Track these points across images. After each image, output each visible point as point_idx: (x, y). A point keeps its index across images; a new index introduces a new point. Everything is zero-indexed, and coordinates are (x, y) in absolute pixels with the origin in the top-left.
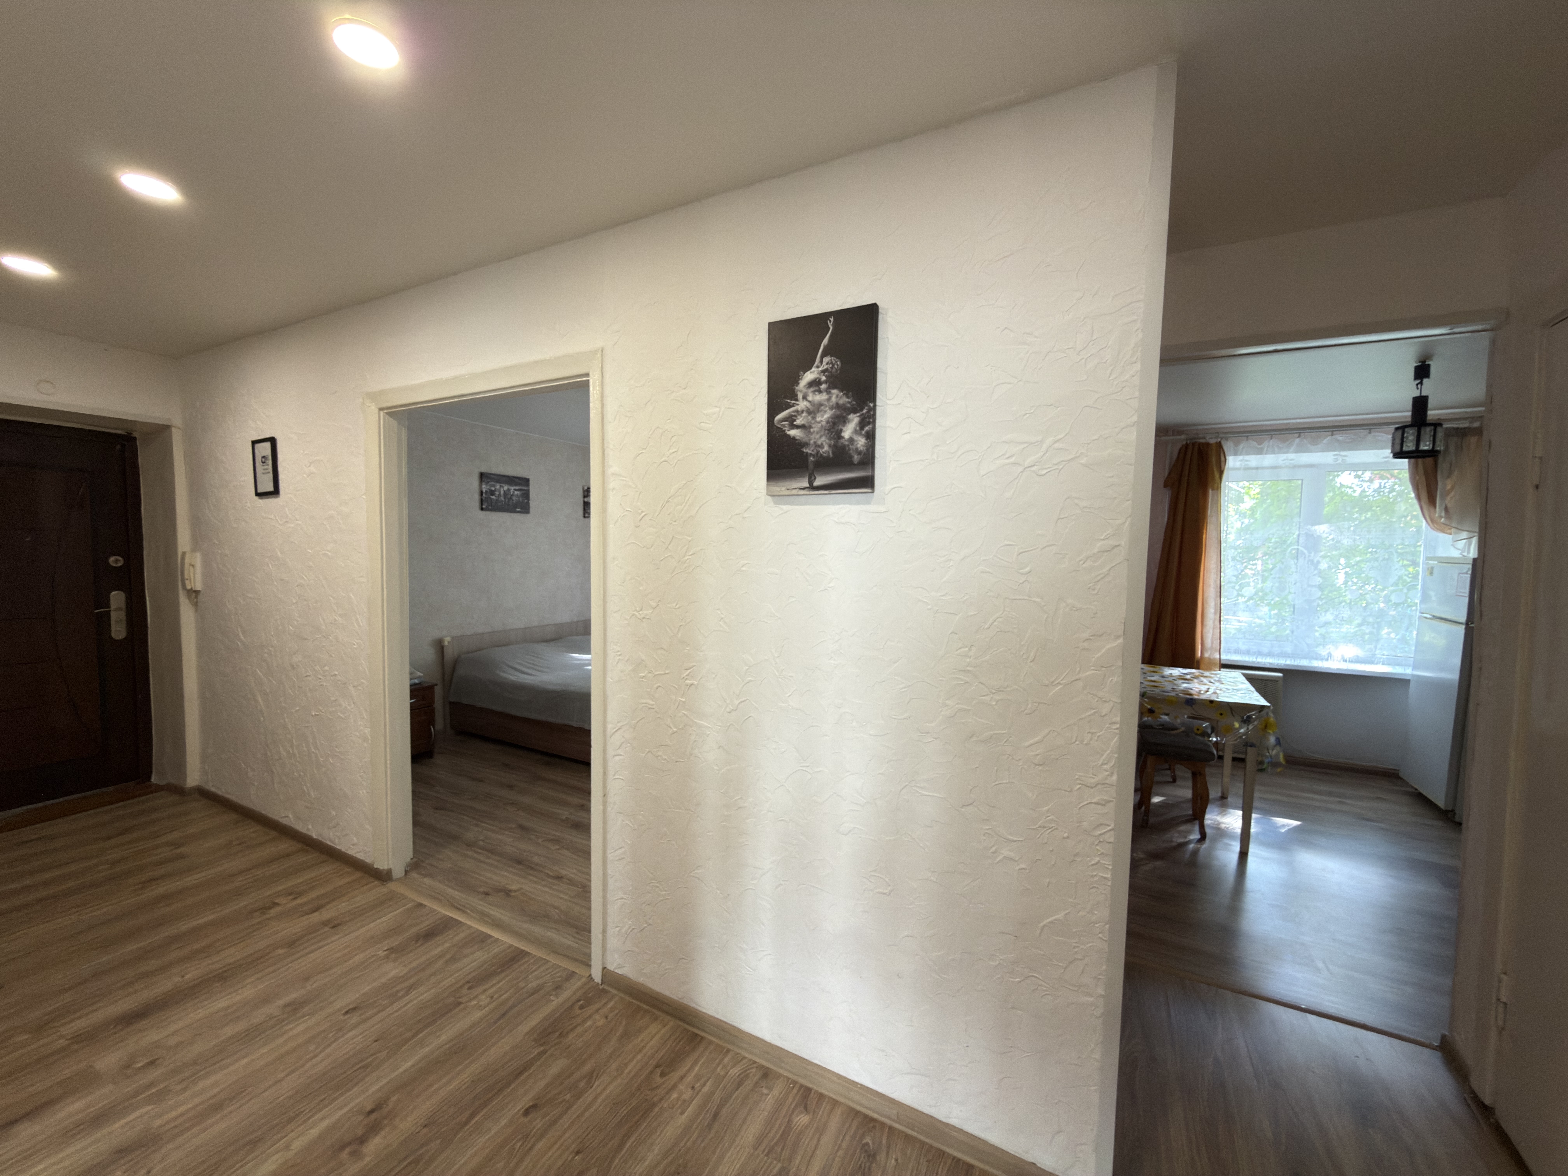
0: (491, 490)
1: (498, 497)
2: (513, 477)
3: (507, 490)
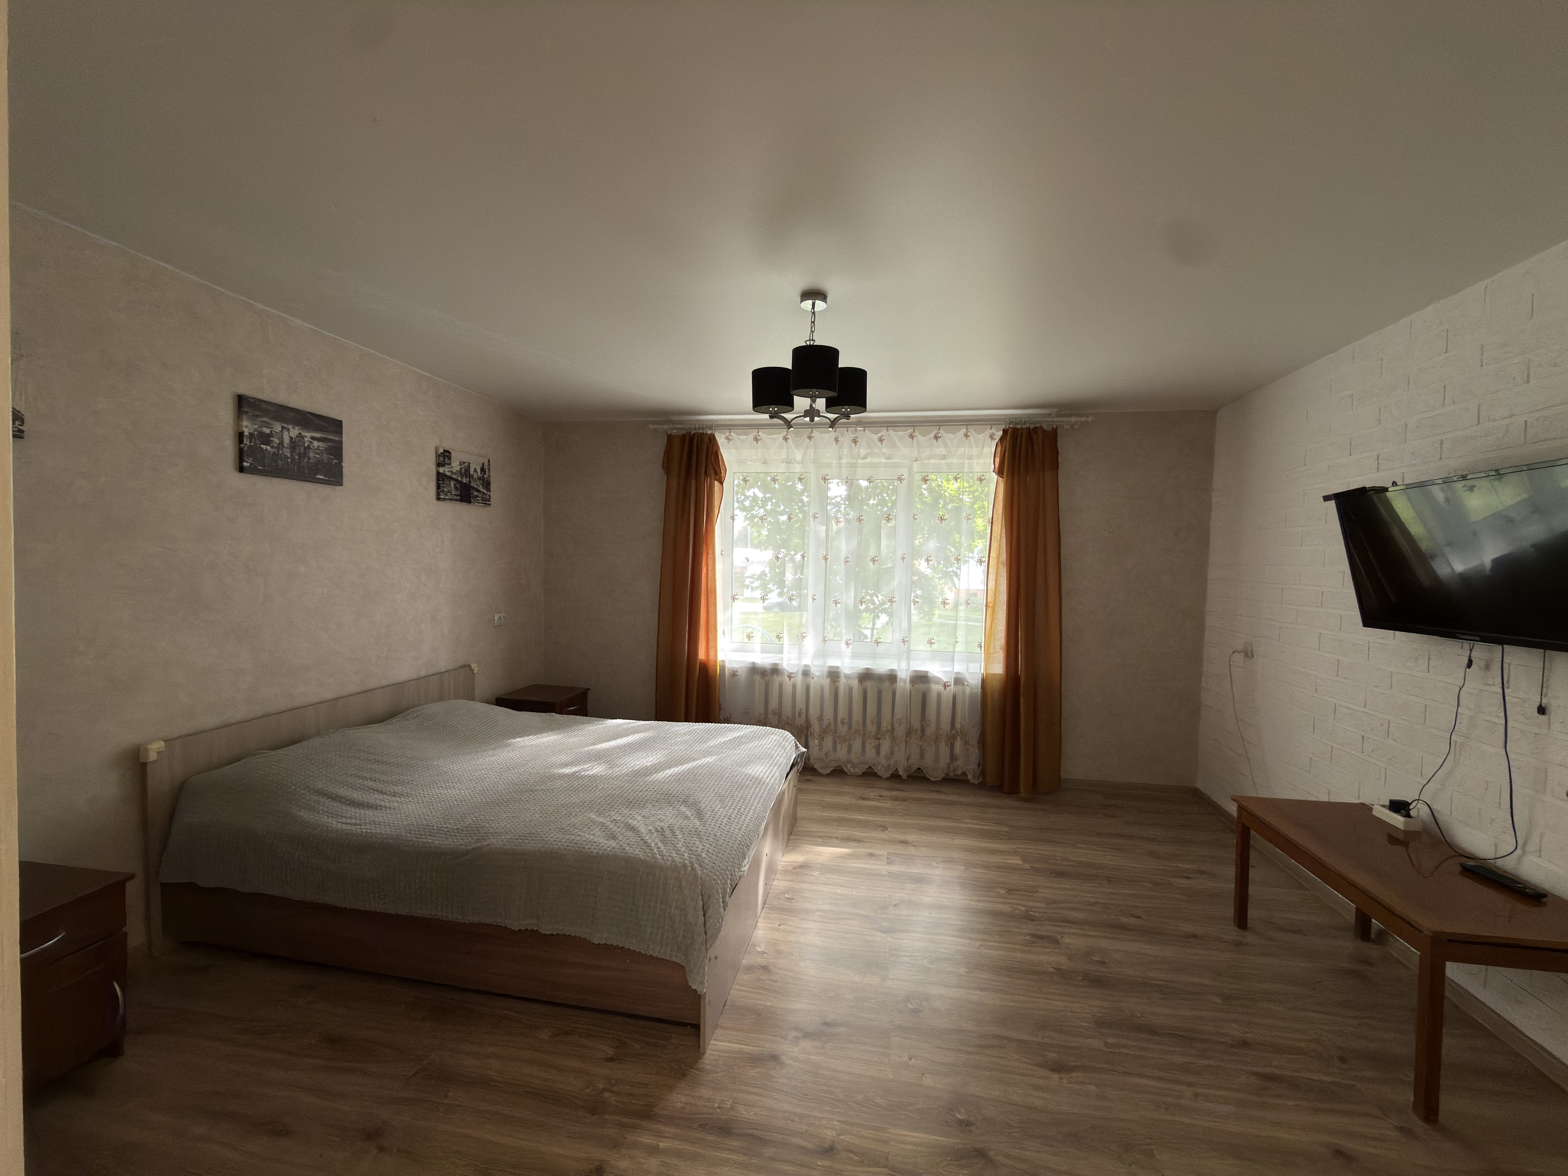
0: (261, 434)
1: (278, 448)
2: (310, 413)
3: (297, 436)
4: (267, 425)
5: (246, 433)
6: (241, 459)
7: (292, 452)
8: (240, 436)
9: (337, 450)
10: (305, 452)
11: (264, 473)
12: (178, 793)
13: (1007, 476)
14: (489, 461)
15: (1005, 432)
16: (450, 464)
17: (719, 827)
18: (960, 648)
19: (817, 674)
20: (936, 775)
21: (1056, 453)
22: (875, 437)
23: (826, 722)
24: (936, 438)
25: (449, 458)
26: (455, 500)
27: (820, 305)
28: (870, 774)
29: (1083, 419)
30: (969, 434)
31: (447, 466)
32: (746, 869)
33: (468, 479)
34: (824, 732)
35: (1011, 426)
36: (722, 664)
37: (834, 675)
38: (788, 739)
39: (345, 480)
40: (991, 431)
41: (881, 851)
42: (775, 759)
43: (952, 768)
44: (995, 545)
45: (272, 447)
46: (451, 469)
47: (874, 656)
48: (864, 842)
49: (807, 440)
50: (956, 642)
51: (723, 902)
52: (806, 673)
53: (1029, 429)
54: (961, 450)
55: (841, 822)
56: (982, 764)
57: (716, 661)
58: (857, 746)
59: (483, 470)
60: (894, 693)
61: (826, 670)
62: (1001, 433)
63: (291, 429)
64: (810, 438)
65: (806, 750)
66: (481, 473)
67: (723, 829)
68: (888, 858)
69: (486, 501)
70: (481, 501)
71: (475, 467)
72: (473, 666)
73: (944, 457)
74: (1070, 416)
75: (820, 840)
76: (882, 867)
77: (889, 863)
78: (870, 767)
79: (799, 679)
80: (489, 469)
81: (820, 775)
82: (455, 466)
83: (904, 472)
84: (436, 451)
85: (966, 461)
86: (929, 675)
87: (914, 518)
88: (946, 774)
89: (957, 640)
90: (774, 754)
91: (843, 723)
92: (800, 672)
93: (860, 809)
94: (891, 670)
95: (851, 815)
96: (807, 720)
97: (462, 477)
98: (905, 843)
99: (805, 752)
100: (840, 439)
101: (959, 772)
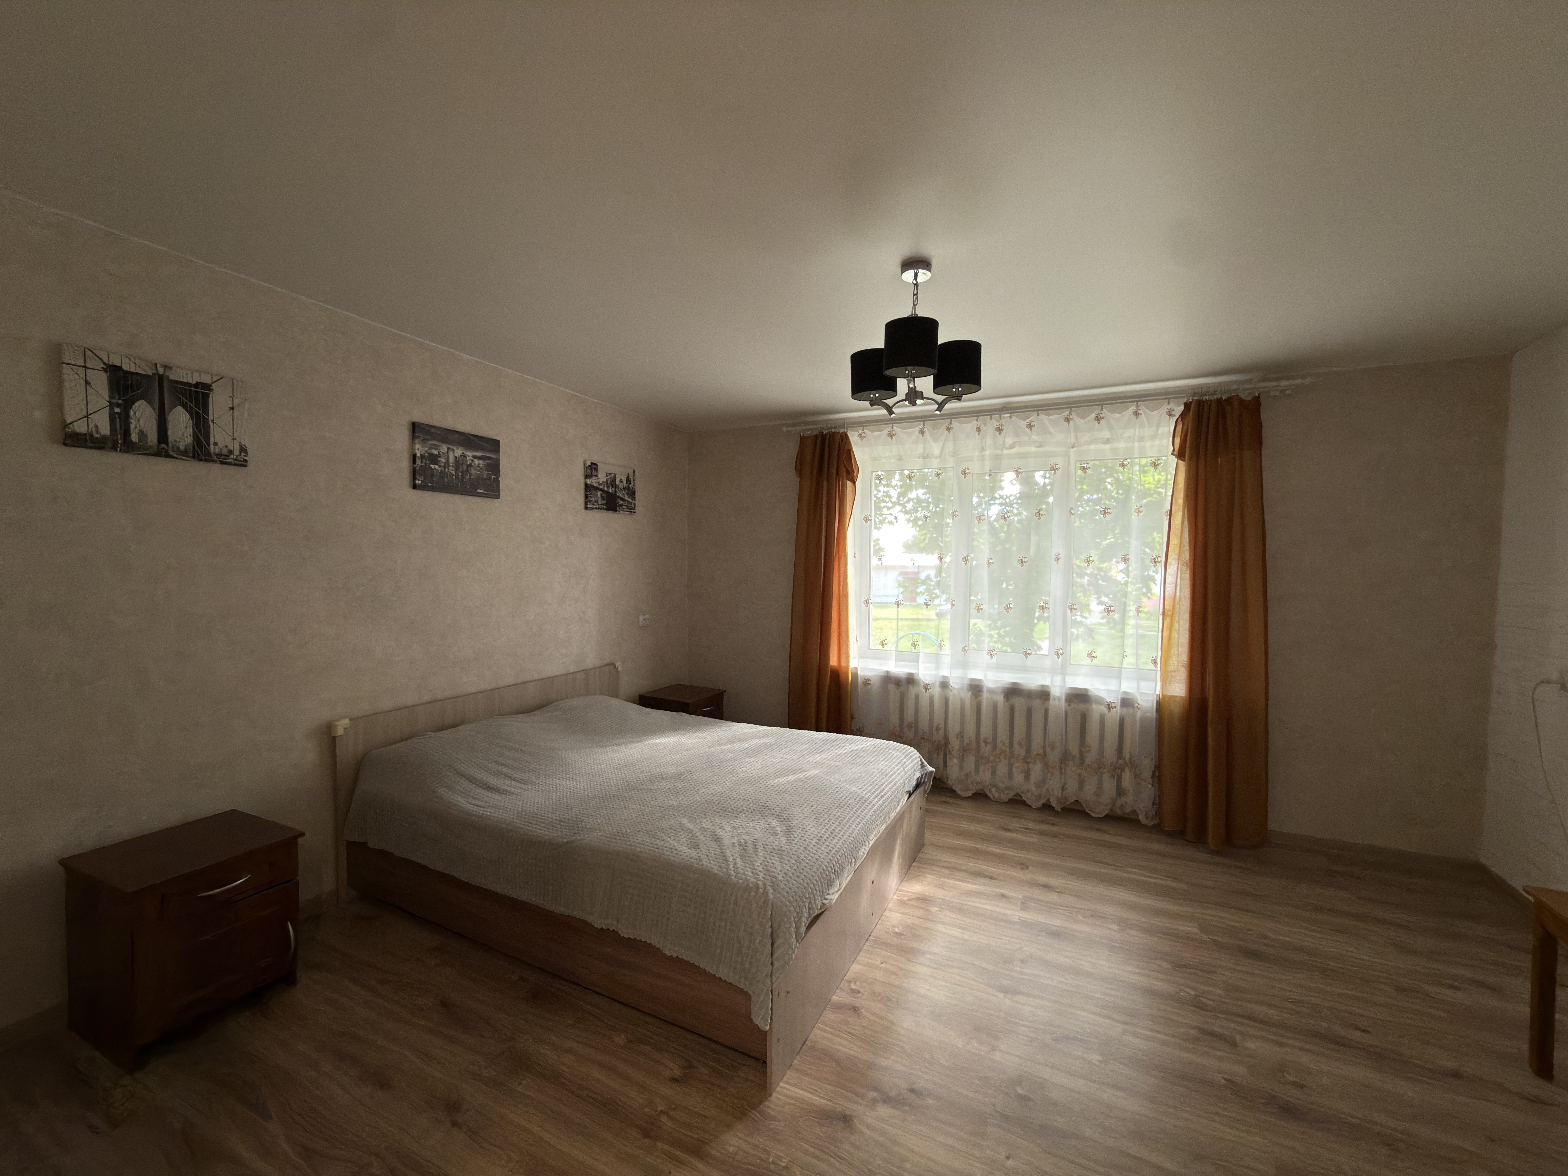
0: (431, 455)
1: (445, 467)
2: (472, 435)
3: (461, 456)
4: (436, 447)
5: (418, 455)
6: (414, 479)
7: (457, 470)
8: (414, 456)
9: (494, 467)
10: (467, 471)
11: (433, 489)
12: (360, 765)
13: (1190, 459)
14: (634, 472)
15: (1187, 406)
16: (596, 476)
17: (805, 848)
18: (1129, 662)
19: (956, 686)
20: (1100, 811)
21: (1258, 426)
22: (1023, 424)
23: (966, 740)
24: (1098, 419)
25: (596, 470)
26: (601, 509)
27: (924, 276)
28: (1017, 802)
29: (1298, 382)
30: (1140, 412)
31: (594, 478)
32: (835, 897)
33: (613, 489)
34: (965, 750)
35: (1196, 398)
36: (854, 671)
37: (976, 688)
38: (911, 757)
39: (502, 493)
40: (1169, 407)
41: (1016, 893)
42: (890, 777)
43: (1119, 804)
44: (1174, 541)
45: (440, 466)
46: (597, 481)
47: (1024, 669)
48: (996, 879)
49: (946, 432)
50: (1124, 657)
51: (796, 933)
52: (944, 685)
53: (1219, 400)
54: (1130, 432)
55: (975, 853)
56: (1158, 803)
57: (847, 667)
58: (1002, 769)
59: (628, 480)
60: (1047, 711)
61: (967, 682)
62: (1182, 408)
63: (455, 450)
64: (948, 429)
65: (934, 770)
66: (626, 483)
67: (809, 851)
68: (1022, 903)
69: (631, 509)
70: (626, 510)
71: (621, 477)
72: (617, 664)
73: (1108, 441)
74: (1277, 379)
75: (947, 871)
76: (1014, 913)
77: (1024, 908)
78: (1017, 794)
79: (936, 691)
80: (634, 480)
81: (958, 797)
82: (602, 477)
83: (1060, 461)
84: (585, 464)
85: (1136, 444)
86: (1090, 693)
87: (1071, 513)
88: (1111, 810)
89: (1125, 654)
90: (889, 772)
91: (985, 742)
92: (938, 684)
93: (1000, 841)
94: (1043, 686)
95: (987, 847)
96: (946, 737)
97: (608, 487)
98: (1046, 886)
99: (932, 772)
100: (983, 428)
101: (1128, 810)
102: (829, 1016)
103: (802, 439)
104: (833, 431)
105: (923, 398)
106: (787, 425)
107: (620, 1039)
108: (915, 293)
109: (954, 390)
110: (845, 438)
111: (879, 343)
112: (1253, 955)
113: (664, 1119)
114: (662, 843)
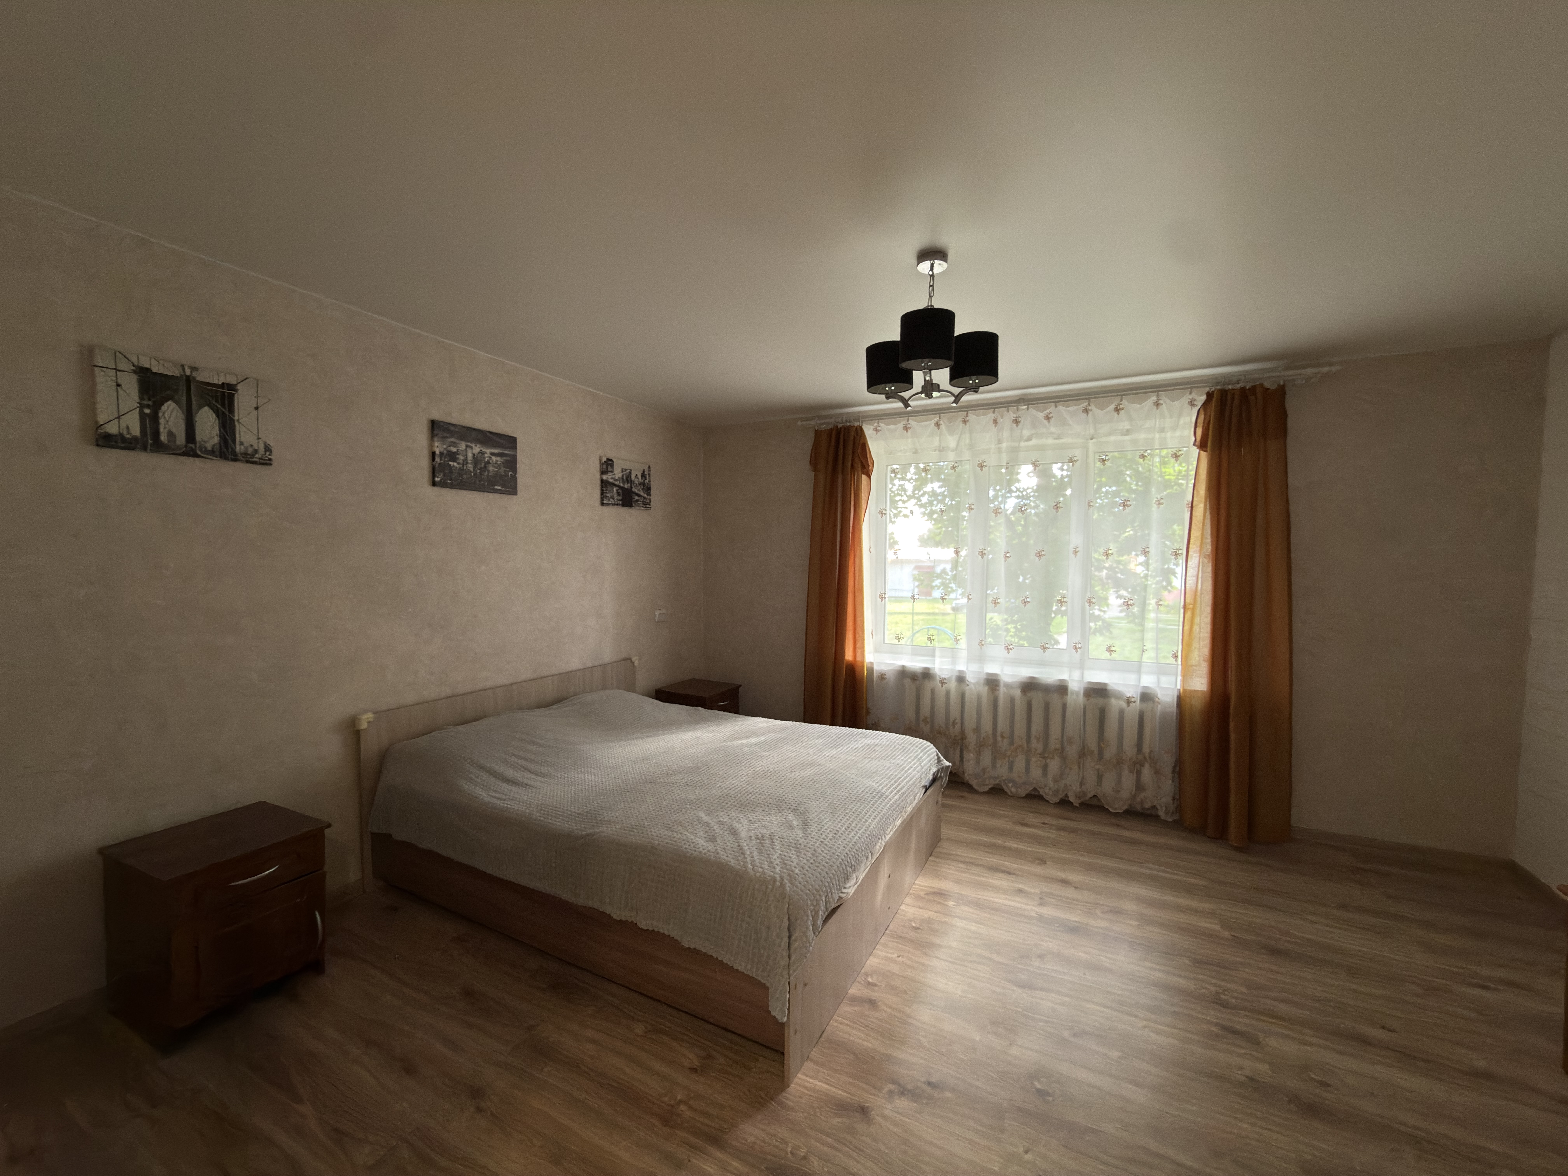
0: (450, 452)
1: (463, 465)
2: (490, 432)
3: (479, 453)
4: (454, 444)
5: (437, 452)
6: (434, 475)
7: (475, 467)
8: (433, 454)
9: (512, 464)
10: (485, 467)
11: (452, 486)
12: (383, 757)
13: (1212, 450)
14: (649, 467)
15: (1209, 395)
16: (612, 472)
17: (822, 842)
18: (1149, 656)
19: (973, 681)
20: (1119, 807)
21: (1283, 416)
22: (1041, 415)
23: (983, 735)
24: (1117, 410)
25: (612, 466)
26: (617, 505)
27: (940, 266)
28: (1034, 797)
29: (1325, 369)
30: (1161, 402)
31: (610, 474)
32: (851, 891)
33: (629, 485)
34: (981, 746)
35: (1219, 387)
36: (869, 665)
37: (992, 682)
38: (928, 751)
39: (519, 490)
40: (1191, 397)
41: (1035, 888)
42: (906, 772)
43: (1138, 800)
44: (1195, 534)
45: (459, 463)
46: (613, 476)
47: (1042, 664)
48: (1014, 874)
49: (962, 425)
50: (1143, 651)
51: (813, 926)
52: (961, 679)
53: (1243, 390)
54: (1150, 423)
55: (992, 848)
56: (1179, 798)
57: (863, 662)
58: (1020, 763)
59: (643, 476)
60: (1064, 706)
61: (984, 677)
62: (1204, 398)
63: (474, 447)
64: (965, 422)
65: (951, 764)
66: (642, 479)
67: (826, 845)
68: (1041, 898)
69: (647, 505)
70: (642, 505)
71: (636, 474)
72: (633, 659)
73: (1127, 432)
74: (1305, 366)
75: (963, 866)
76: (1032, 908)
77: (1042, 904)
78: (1035, 789)
79: (953, 685)
80: (649, 475)
81: (975, 792)
82: (618, 473)
83: (1078, 453)
84: (600, 460)
85: (1157, 436)
86: (1109, 688)
87: (1090, 506)
88: (1130, 805)
89: (1145, 648)
90: (905, 767)
91: (1002, 737)
92: (954, 678)
93: (1017, 836)
94: (1061, 680)
95: (1005, 842)
96: (962, 732)
97: (624, 483)
98: (1065, 882)
99: (949, 766)
100: (1000, 420)
101: (1148, 805)
102: (846, 1008)
103: (818, 433)
104: (848, 424)
105: (939, 391)
106: (802, 420)
107: (640, 1029)
108: (931, 284)
109: (971, 382)
110: (859, 432)
111: (895, 335)
112: (1276, 952)
113: (682, 1107)
114: (680, 836)
